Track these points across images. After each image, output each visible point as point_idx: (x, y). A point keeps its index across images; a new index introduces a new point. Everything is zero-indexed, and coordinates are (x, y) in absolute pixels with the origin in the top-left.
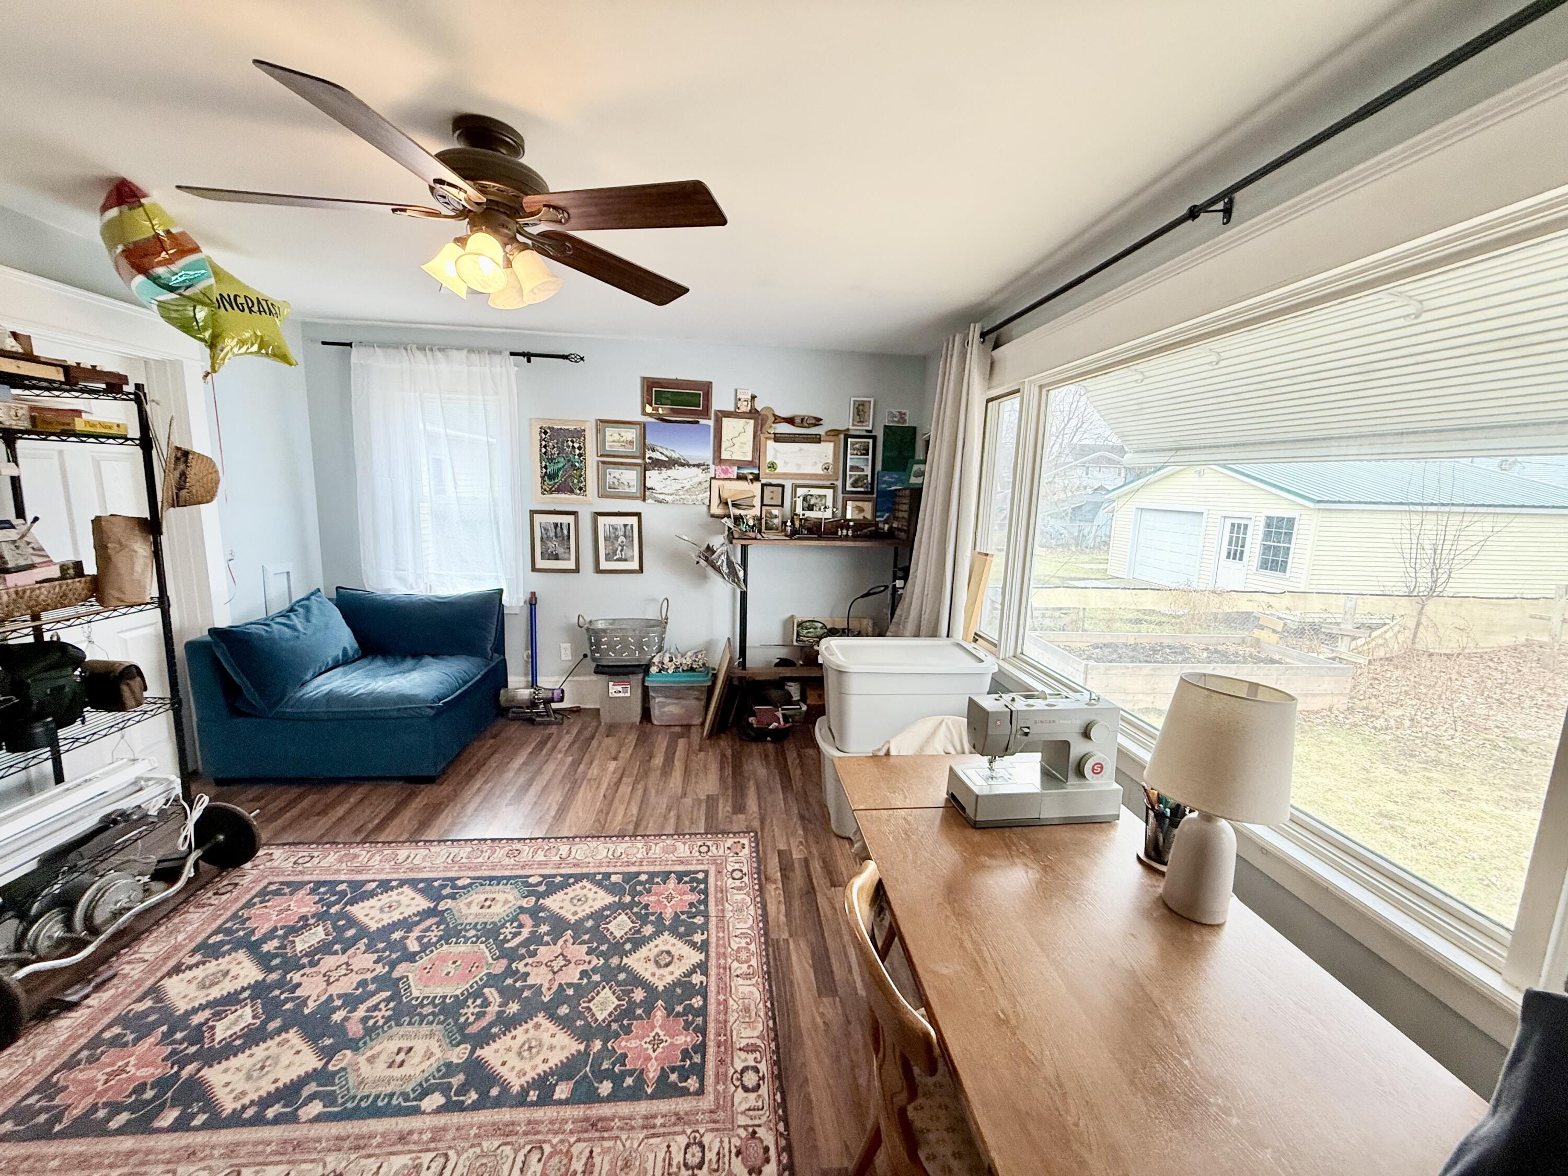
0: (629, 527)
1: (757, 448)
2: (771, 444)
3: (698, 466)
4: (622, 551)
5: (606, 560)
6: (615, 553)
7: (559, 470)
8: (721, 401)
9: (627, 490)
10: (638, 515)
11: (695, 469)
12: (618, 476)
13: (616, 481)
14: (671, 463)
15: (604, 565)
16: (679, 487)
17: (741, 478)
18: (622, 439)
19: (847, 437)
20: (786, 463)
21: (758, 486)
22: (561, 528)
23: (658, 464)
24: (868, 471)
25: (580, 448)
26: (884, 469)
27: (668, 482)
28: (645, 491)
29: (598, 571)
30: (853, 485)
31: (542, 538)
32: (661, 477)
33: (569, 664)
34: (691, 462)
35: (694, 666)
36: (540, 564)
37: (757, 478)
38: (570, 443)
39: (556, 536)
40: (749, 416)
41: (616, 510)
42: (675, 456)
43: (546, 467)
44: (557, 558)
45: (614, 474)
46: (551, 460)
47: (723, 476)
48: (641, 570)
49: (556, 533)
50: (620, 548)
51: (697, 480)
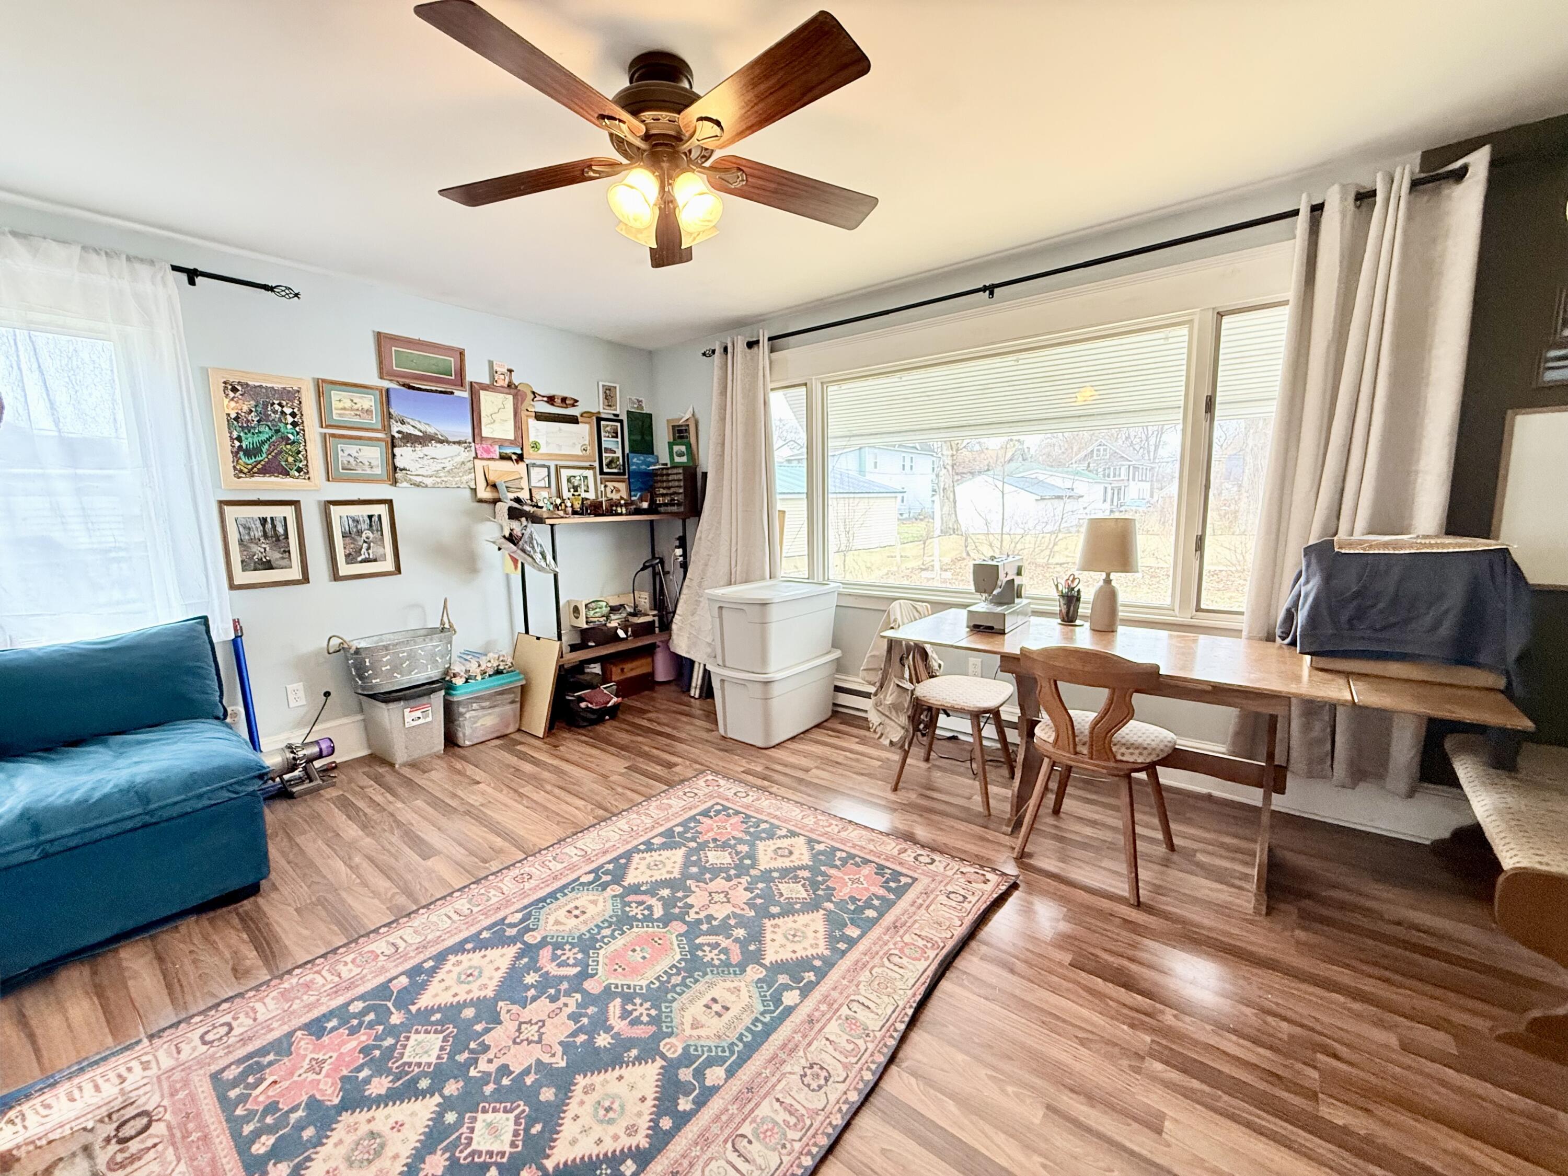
0: (375, 519)
1: (519, 427)
2: (533, 423)
3: (459, 443)
4: (369, 548)
5: (347, 563)
6: (359, 552)
7: (263, 443)
8: (476, 373)
9: (369, 471)
10: (390, 502)
11: (456, 446)
12: (355, 454)
13: (352, 460)
14: (425, 439)
15: (344, 569)
16: (439, 467)
17: (504, 457)
18: (356, 407)
19: (599, 420)
20: (548, 443)
21: (522, 466)
22: (274, 526)
23: (409, 439)
24: (619, 454)
25: (293, 415)
26: (632, 450)
27: (425, 462)
28: (393, 472)
29: (336, 577)
30: (608, 465)
31: (241, 541)
32: (415, 456)
33: (304, 710)
34: (450, 439)
35: (501, 667)
36: (241, 577)
37: (520, 458)
38: (277, 407)
39: (265, 535)
40: (507, 390)
41: (355, 498)
42: (431, 430)
43: (239, 439)
44: (268, 566)
45: (346, 452)
46: (248, 429)
47: (485, 456)
48: (398, 570)
49: (264, 531)
50: (365, 545)
51: (459, 459)
